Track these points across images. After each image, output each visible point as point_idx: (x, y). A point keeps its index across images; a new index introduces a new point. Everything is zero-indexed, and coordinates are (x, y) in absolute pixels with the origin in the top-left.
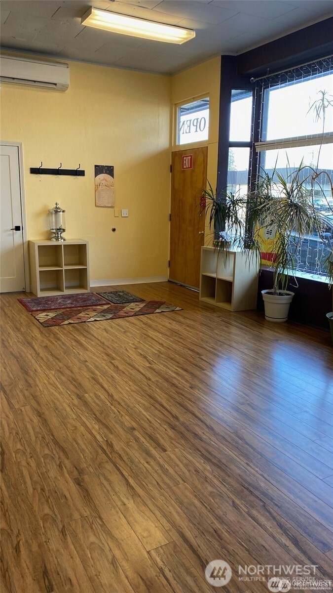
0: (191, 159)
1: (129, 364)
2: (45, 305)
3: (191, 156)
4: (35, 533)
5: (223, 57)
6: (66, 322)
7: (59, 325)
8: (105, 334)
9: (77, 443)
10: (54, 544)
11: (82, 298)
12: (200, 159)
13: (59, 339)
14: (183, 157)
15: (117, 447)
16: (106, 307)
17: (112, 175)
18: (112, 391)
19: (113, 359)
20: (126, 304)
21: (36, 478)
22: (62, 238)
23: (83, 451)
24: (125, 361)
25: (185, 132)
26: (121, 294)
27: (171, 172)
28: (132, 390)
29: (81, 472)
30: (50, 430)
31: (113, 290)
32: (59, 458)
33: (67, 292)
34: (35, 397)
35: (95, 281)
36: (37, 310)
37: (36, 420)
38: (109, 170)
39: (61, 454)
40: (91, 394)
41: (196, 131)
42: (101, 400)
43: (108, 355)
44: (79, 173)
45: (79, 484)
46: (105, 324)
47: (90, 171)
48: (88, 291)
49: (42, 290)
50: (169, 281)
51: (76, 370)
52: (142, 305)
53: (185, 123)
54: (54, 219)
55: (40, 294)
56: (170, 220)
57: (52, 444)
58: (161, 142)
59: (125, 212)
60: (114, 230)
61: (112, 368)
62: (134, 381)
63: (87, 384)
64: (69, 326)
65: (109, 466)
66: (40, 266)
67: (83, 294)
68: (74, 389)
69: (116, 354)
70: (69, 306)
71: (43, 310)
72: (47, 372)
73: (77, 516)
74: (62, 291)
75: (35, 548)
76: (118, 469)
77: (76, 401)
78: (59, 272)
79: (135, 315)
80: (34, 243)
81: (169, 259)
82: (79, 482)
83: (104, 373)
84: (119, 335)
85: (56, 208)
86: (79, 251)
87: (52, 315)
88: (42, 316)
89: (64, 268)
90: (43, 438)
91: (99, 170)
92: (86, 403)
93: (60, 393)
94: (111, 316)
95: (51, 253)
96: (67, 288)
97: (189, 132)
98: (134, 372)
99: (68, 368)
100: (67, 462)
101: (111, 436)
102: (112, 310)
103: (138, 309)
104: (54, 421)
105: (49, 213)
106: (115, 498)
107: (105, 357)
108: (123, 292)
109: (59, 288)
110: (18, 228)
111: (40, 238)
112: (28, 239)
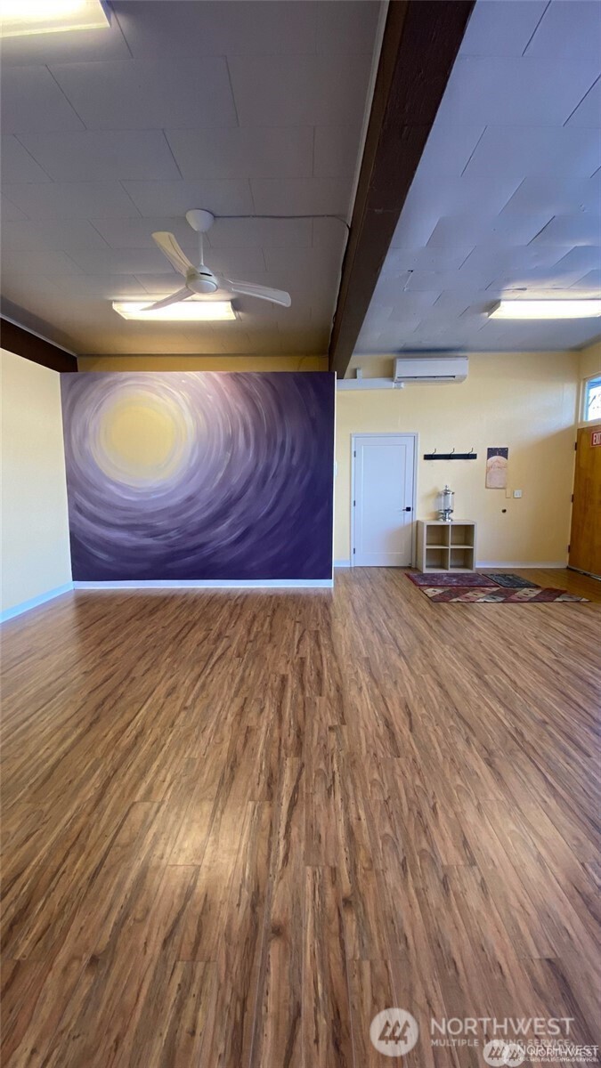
1: (531, 653)
2: (432, 581)
4: (450, 801)
6: (455, 600)
7: (447, 602)
8: (498, 617)
9: (483, 723)
10: (471, 817)
11: (467, 579)
13: (448, 615)
14: (593, 434)
15: (528, 737)
16: (495, 589)
17: (506, 457)
18: (513, 676)
19: (512, 644)
20: (517, 589)
21: (444, 746)
22: (449, 518)
23: (490, 732)
24: (526, 649)
25: (594, 408)
26: (511, 577)
27: (576, 450)
28: (538, 681)
29: (490, 753)
30: (453, 703)
31: (500, 573)
32: (466, 733)
33: (451, 571)
34: (433, 668)
35: (481, 562)
36: (424, 586)
37: (437, 690)
38: (503, 452)
39: (468, 730)
40: (492, 677)
42: (503, 684)
43: (503, 638)
44: (470, 457)
45: (490, 765)
46: (497, 607)
47: (482, 454)
48: (474, 571)
49: (427, 567)
50: (568, 568)
51: (471, 648)
52: (538, 592)
53: (595, 397)
54: (443, 501)
55: (426, 571)
56: (572, 501)
57: (455, 716)
58: (565, 420)
59: (518, 493)
60: (504, 511)
61: (511, 653)
62: (538, 672)
63: (485, 665)
64: (458, 604)
65: (521, 756)
66: (427, 544)
67: (467, 574)
68: (472, 668)
69: (514, 640)
70: (455, 584)
71: (431, 586)
72: (443, 646)
73: (491, 796)
74: (447, 569)
75: (452, 816)
76: (533, 762)
77: (476, 680)
78: (444, 552)
79: (529, 601)
80: (423, 523)
81: (569, 544)
82: (490, 764)
83: (503, 658)
84: (514, 620)
85: (446, 490)
86: (466, 532)
87: (439, 591)
88: (430, 591)
89: (451, 547)
90: (447, 709)
91: (492, 452)
92: (486, 684)
93: (459, 669)
94: (502, 599)
95: (439, 532)
96: (452, 567)
98: (538, 663)
99: (463, 645)
100: (474, 739)
101: (520, 724)
102: (501, 593)
103: (533, 595)
104: (455, 694)
105: (439, 495)
106: (533, 791)
107: (502, 641)
108: (512, 575)
109: (443, 566)
110: (408, 509)
111: (428, 518)
112: (417, 519)
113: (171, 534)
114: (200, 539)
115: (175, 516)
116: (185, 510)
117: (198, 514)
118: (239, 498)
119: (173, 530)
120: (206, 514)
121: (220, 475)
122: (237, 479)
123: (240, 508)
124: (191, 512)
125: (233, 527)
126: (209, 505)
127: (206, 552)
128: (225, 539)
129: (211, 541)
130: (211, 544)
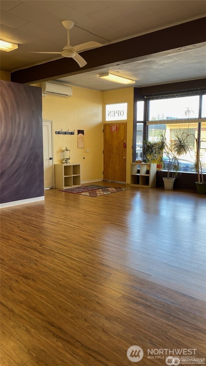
0: (116, 127)
3: (117, 126)
5: (134, 88)
12: (122, 127)
14: (111, 127)
17: (83, 133)
22: (68, 162)
25: (112, 116)
27: (103, 132)
35: (83, 181)
41: (119, 116)
44: (72, 133)
47: (76, 132)
48: (81, 186)
49: (64, 186)
50: (103, 180)
53: (112, 112)
55: (64, 188)
56: (103, 153)
58: (99, 120)
59: (88, 150)
60: (84, 158)
66: (64, 175)
67: (79, 187)
74: (72, 186)
81: (103, 171)
85: (66, 149)
89: (73, 176)
91: (79, 132)
97: (114, 116)
110: (51, 159)
111: (59, 163)
112: (55, 163)
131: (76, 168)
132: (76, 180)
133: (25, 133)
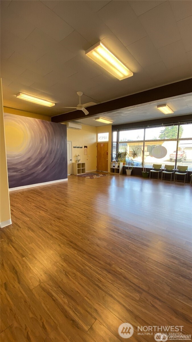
0: (103, 145)
11: (85, 175)
12: (106, 145)
17: (87, 148)
20: (93, 176)
25: (101, 139)
27: (97, 147)
35: (87, 171)
41: (104, 139)
44: (81, 148)
47: (83, 147)
48: (86, 173)
50: (97, 171)
54: (78, 158)
56: (97, 157)
58: (95, 141)
59: (89, 156)
60: (87, 160)
66: (78, 168)
74: (81, 174)
78: (80, 170)
81: (97, 166)
85: (78, 155)
102: (91, 177)
110: (71, 160)
111: (75, 162)
112: (73, 162)
113: (23, 170)
114: (32, 171)
115: (24, 164)
116: (28, 162)
117: (32, 163)
118: (44, 158)
119: (24, 169)
120: (34, 163)
121: (39, 151)
122: (43, 152)
123: (44, 161)
124: (30, 163)
125: (43, 166)
126: (35, 160)
127: (35, 175)
128: (40, 170)
129: (36, 171)
130: (36, 172)
131: (83, 165)
132: (83, 170)
133: (58, 147)
